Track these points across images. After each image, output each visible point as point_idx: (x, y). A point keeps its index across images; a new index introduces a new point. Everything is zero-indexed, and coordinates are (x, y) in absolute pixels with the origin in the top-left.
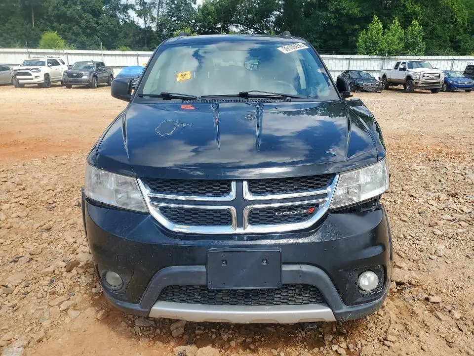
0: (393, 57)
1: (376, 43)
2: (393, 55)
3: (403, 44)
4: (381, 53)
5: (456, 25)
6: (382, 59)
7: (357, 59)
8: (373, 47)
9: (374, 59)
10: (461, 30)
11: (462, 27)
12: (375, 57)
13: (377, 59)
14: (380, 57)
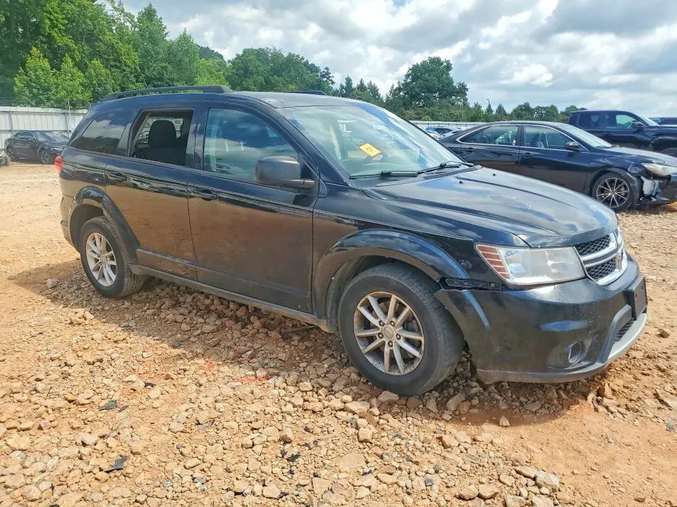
0: (80, 111)
1: (47, 90)
2: (78, 109)
3: (88, 94)
4: (59, 104)
5: (124, 70)
6: (64, 114)
7: (22, 113)
8: (42, 94)
9: (51, 114)
10: (132, 78)
11: (131, 73)
12: (51, 110)
13: (56, 114)
14: (59, 110)
